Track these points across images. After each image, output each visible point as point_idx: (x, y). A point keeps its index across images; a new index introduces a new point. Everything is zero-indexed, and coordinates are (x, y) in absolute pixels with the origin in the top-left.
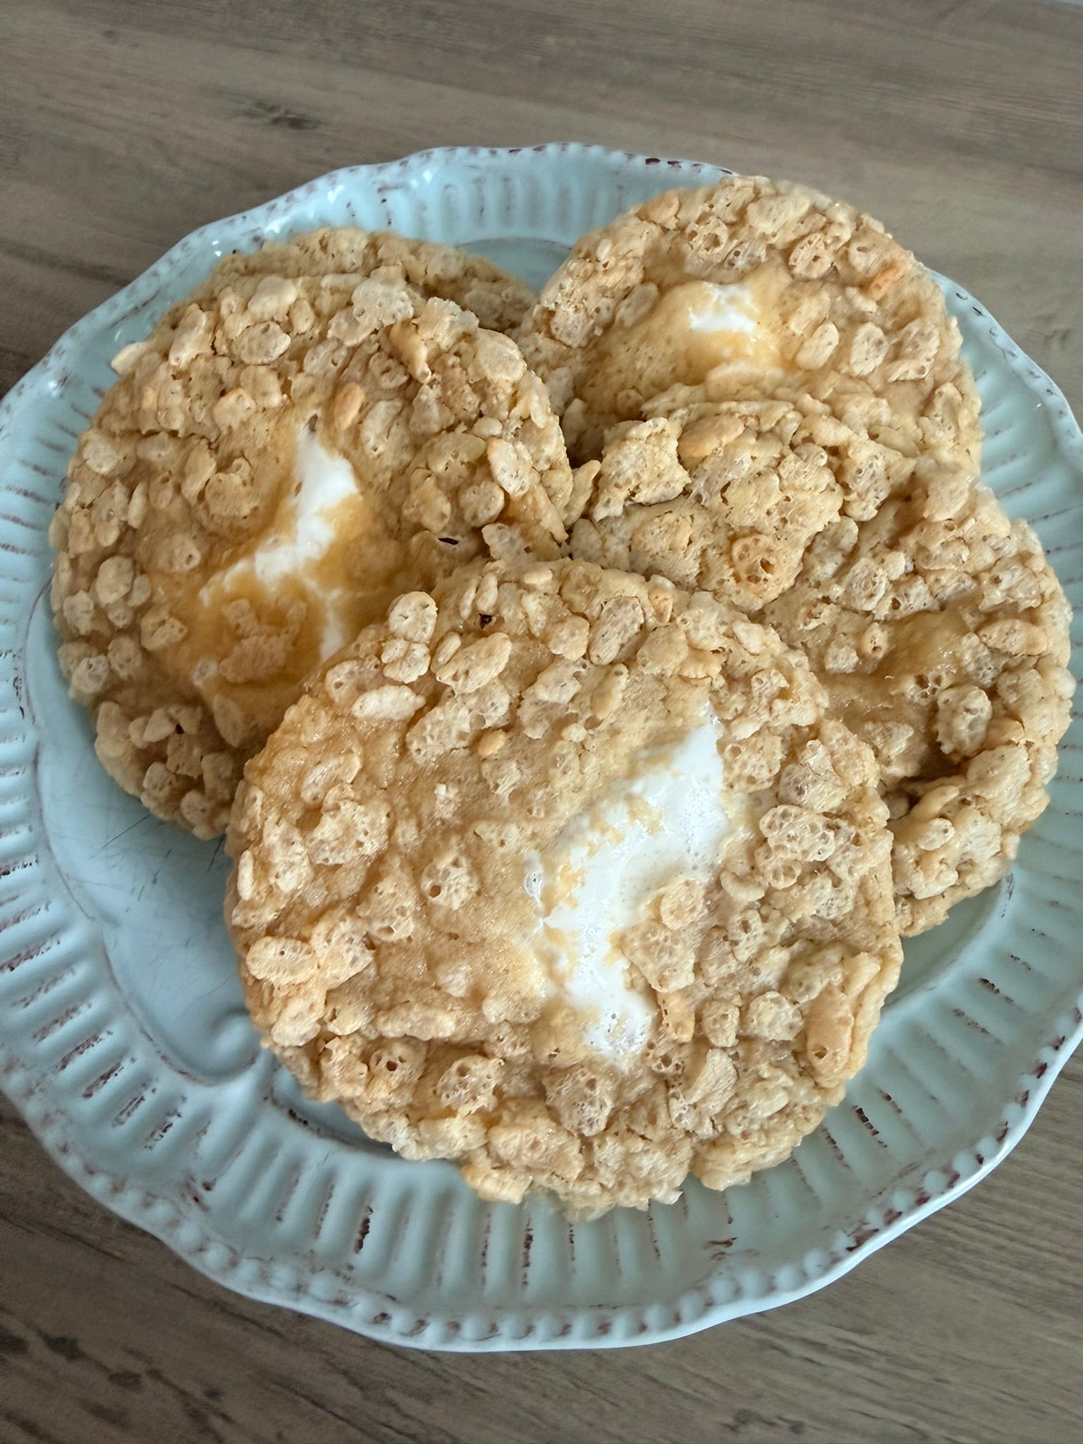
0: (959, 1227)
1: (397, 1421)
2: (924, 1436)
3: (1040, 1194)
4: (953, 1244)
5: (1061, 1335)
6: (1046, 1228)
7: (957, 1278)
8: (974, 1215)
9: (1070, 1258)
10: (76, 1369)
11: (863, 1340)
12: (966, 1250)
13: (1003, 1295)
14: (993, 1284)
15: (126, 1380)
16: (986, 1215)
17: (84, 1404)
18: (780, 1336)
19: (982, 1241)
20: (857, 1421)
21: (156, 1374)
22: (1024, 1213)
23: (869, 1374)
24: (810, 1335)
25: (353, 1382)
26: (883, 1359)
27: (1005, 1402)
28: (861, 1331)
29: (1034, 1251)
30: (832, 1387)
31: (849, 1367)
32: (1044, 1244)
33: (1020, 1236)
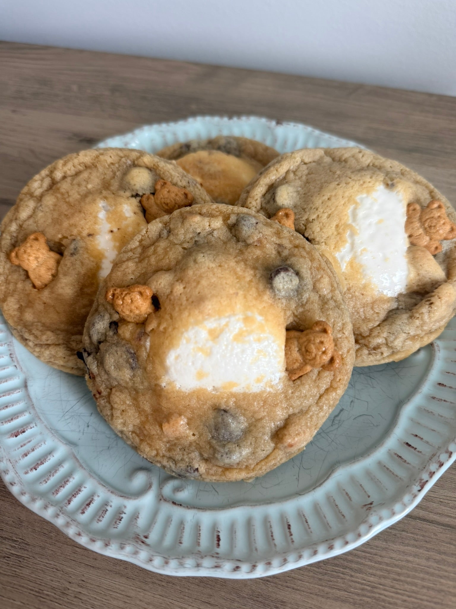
0: (386, 593)
3: (422, 575)
4: (384, 601)
6: (425, 591)
8: (392, 587)
12: (390, 603)
16: (398, 587)
19: (398, 599)
22: (416, 585)
29: (419, 601)
32: (425, 598)
33: (414, 595)
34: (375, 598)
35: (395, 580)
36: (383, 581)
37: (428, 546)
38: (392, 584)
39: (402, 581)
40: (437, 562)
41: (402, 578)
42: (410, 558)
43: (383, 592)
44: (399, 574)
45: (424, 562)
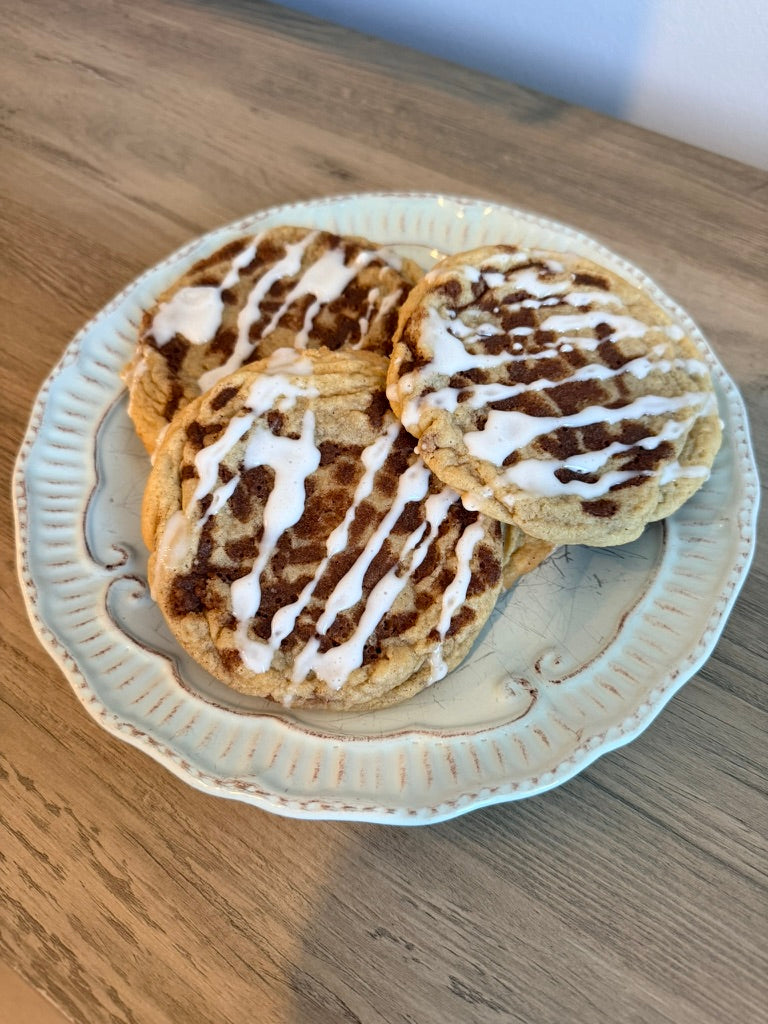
0: (541, 871)
1: (187, 873)
2: (482, 973)
3: (597, 867)
4: (535, 879)
5: (584, 945)
6: (594, 886)
7: (531, 898)
8: (552, 867)
9: (602, 906)
10: (30, 796)
11: (463, 914)
12: (542, 884)
13: (555, 914)
14: (551, 906)
15: (54, 809)
16: (559, 869)
17: (29, 814)
18: (415, 896)
19: (554, 883)
20: (445, 953)
21: (69, 811)
22: (584, 875)
23: (461, 932)
24: (433, 902)
25: (170, 847)
26: (472, 926)
27: (536, 969)
28: (463, 908)
29: (582, 896)
30: (437, 932)
31: (451, 924)
32: (589, 894)
33: (577, 886)
34: (524, 872)
35: (559, 859)
36: (542, 855)
37: (620, 836)
38: (552, 863)
39: (568, 864)
40: (625, 859)
41: (570, 861)
42: (590, 843)
43: (537, 868)
44: (567, 855)
45: (606, 853)
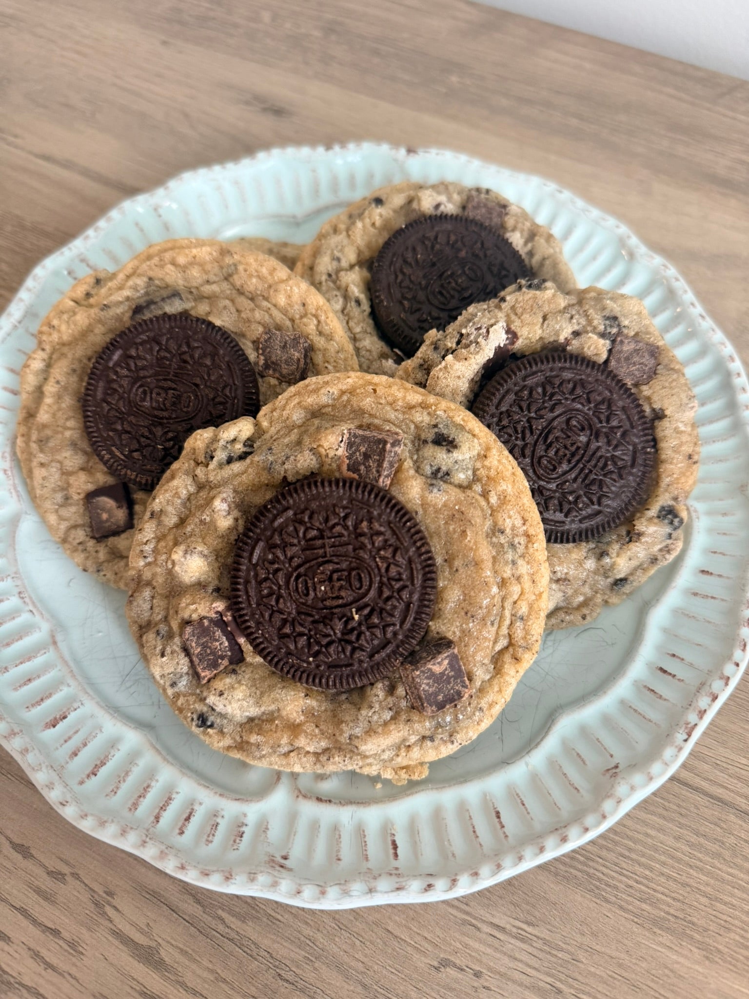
0: (605, 871)
1: (221, 928)
2: (560, 991)
3: (663, 858)
4: (599, 880)
5: (661, 944)
6: (663, 879)
7: (598, 901)
8: (616, 865)
9: (674, 899)
10: (28, 864)
11: (530, 929)
12: (608, 885)
13: (626, 915)
14: (621, 907)
15: (57, 876)
16: (624, 865)
17: (30, 885)
18: (475, 918)
19: (621, 882)
20: (517, 976)
21: (76, 876)
22: (651, 869)
23: (530, 950)
24: (496, 921)
25: (198, 902)
26: (540, 942)
27: (615, 979)
28: (529, 924)
29: (652, 892)
30: (505, 954)
31: (519, 944)
32: (659, 888)
33: (645, 881)
34: (588, 874)
35: (622, 856)
36: (604, 853)
37: (683, 820)
38: (617, 861)
39: (632, 860)
40: (691, 845)
41: (634, 856)
42: (652, 832)
43: (601, 868)
44: (630, 850)
45: (671, 841)
